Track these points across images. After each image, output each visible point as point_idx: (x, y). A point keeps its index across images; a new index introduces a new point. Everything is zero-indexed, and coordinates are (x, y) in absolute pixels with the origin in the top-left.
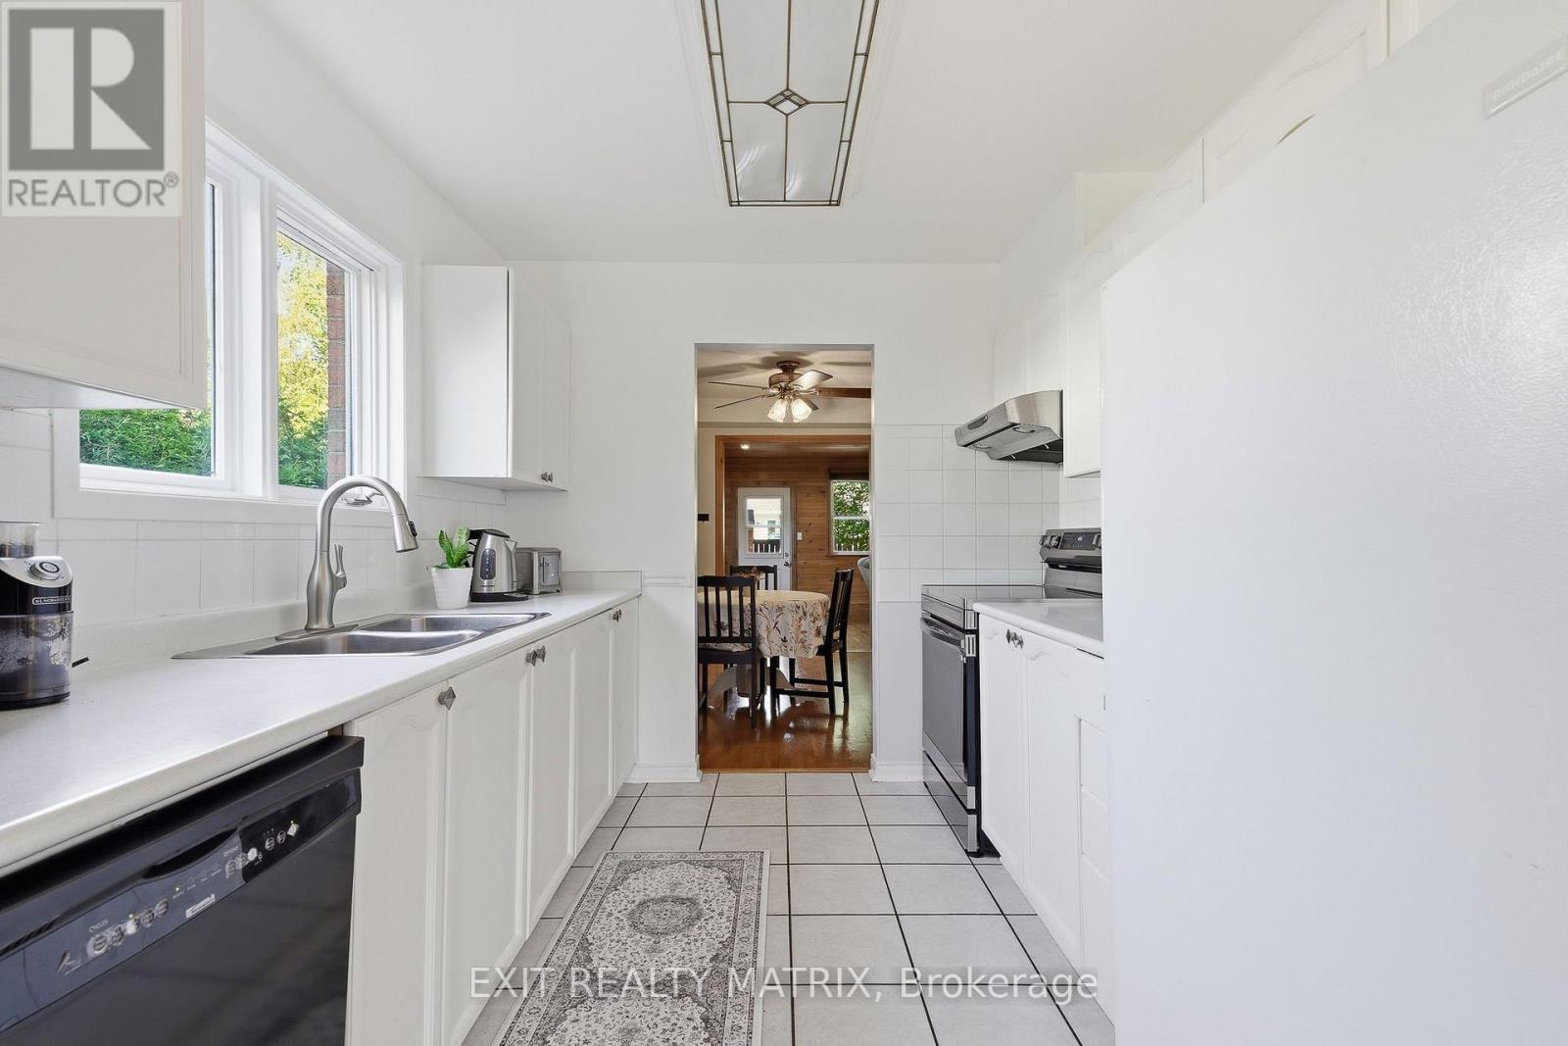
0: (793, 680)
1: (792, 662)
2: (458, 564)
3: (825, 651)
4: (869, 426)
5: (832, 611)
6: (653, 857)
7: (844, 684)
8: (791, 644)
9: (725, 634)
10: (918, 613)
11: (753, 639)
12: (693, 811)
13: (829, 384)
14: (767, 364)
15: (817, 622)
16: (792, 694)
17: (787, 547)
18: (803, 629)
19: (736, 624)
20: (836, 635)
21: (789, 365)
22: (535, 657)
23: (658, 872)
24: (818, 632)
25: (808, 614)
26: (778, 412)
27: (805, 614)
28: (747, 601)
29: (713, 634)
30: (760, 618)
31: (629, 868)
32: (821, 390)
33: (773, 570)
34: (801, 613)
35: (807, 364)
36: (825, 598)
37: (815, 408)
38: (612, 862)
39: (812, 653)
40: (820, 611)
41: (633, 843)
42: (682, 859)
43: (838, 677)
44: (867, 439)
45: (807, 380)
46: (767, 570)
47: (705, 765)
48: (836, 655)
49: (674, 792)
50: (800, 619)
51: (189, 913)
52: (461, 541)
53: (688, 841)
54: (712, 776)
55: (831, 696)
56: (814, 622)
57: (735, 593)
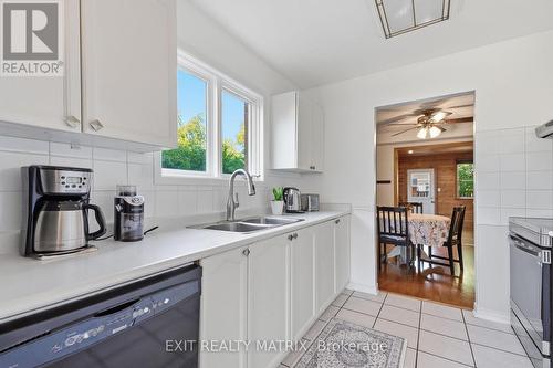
0: (431, 256)
1: (430, 248)
2: (279, 200)
3: (448, 244)
4: (472, 136)
5: (452, 225)
6: (351, 325)
7: (461, 261)
8: (427, 239)
9: (393, 232)
10: (507, 232)
11: (407, 235)
12: (374, 309)
13: (451, 117)
14: (417, 113)
15: (443, 230)
16: (431, 262)
17: (432, 194)
18: (434, 233)
19: (398, 228)
20: (455, 237)
21: (427, 112)
22: (291, 238)
23: (352, 334)
24: (444, 235)
25: (437, 226)
26: (422, 134)
28: (403, 218)
29: (387, 231)
30: (410, 226)
31: (340, 327)
32: (446, 121)
33: (421, 205)
34: (433, 226)
35: (439, 110)
36: (449, 219)
37: (443, 130)
38: (334, 322)
39: (440, 245)
40: (444, 225)
41: (344, 316)
42: (364, 330)
43: (456, 257)
44: (471, 143)
45: (438, 117)
46: (417, 205)
47: (381, 287)
48: (455, 248)
49: (366, 297)
50: (433, 228)
51: (114, 332)
52: (280, 192)
53: (368, 322)
54: (384, 294)
55: (452, 267)
56: (441, 230)
57: (397, 215)
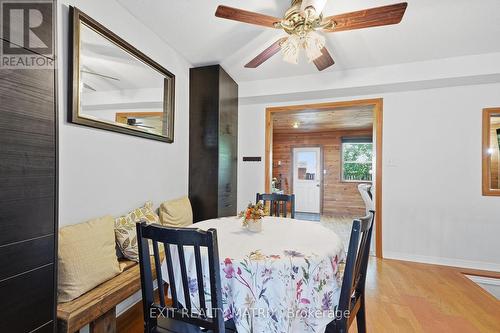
15: (324, 287)
17: (318, 176)
18: (303, 296)
25: (311, 278)
27: (306, 276)
34: (300, 276)
40: (330, 271)
50: (299, 284)
56: (320, 288)
